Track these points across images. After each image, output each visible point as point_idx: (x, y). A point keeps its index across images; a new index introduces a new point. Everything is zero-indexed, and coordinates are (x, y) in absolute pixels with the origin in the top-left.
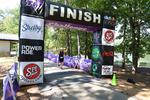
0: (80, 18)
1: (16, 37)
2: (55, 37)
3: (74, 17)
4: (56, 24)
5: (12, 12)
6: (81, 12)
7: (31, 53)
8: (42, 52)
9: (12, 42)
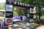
0: (24, 5)
1: (5, 11)
2: (16, 11)
3: (22, 5)
4: (16, 7)
5: (3, 3)
6: (24, 4)
7: (9, 15)
8: (12, 15)
9: (4, 12)
